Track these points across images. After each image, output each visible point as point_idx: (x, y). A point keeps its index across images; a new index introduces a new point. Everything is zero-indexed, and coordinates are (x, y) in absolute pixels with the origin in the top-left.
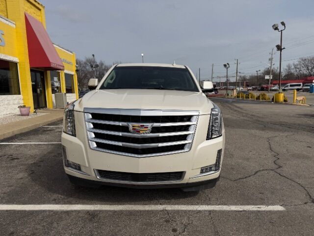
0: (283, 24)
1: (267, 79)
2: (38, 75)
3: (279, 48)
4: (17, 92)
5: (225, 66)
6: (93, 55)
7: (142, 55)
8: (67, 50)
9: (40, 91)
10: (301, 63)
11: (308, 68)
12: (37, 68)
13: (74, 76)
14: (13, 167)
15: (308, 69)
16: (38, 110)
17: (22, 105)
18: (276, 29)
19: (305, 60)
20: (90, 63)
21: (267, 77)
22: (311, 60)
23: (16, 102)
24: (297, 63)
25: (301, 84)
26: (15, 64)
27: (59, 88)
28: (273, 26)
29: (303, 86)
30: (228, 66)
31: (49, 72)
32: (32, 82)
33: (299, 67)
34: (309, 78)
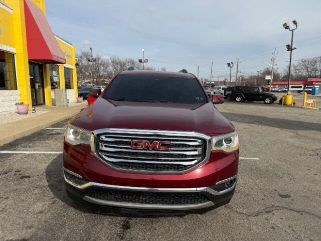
0: (295, 22)
1: (267, 80)
2: (37, 68)
3: (290, 48)
4: (14, 87)
5: (229, 64)
6: (91, 49)
7: (143, 50)
8: (67, 42)
9: (39, 86)
10: (301, 65)
11: (307, 69)
12: (36, 60)
13: (73, 71)
14: (25, 191)
15: (308, 71)
16: (37, 108)
17: (20, 102)
18: (287, 27)
19: (305, 61)
20: (86, 57)
21: (268, 78)
22: (311, 62)
23: (12, 98)
24: (297, 64)
25: (303, 86)
26: (12, 55)
27: (58, 83)
28: (284, 25)
29: (304, 88)
30: (231, 65)
31: (48, 65)
32: (31, 75)
33: (298, 68)
34: (309, 80)
